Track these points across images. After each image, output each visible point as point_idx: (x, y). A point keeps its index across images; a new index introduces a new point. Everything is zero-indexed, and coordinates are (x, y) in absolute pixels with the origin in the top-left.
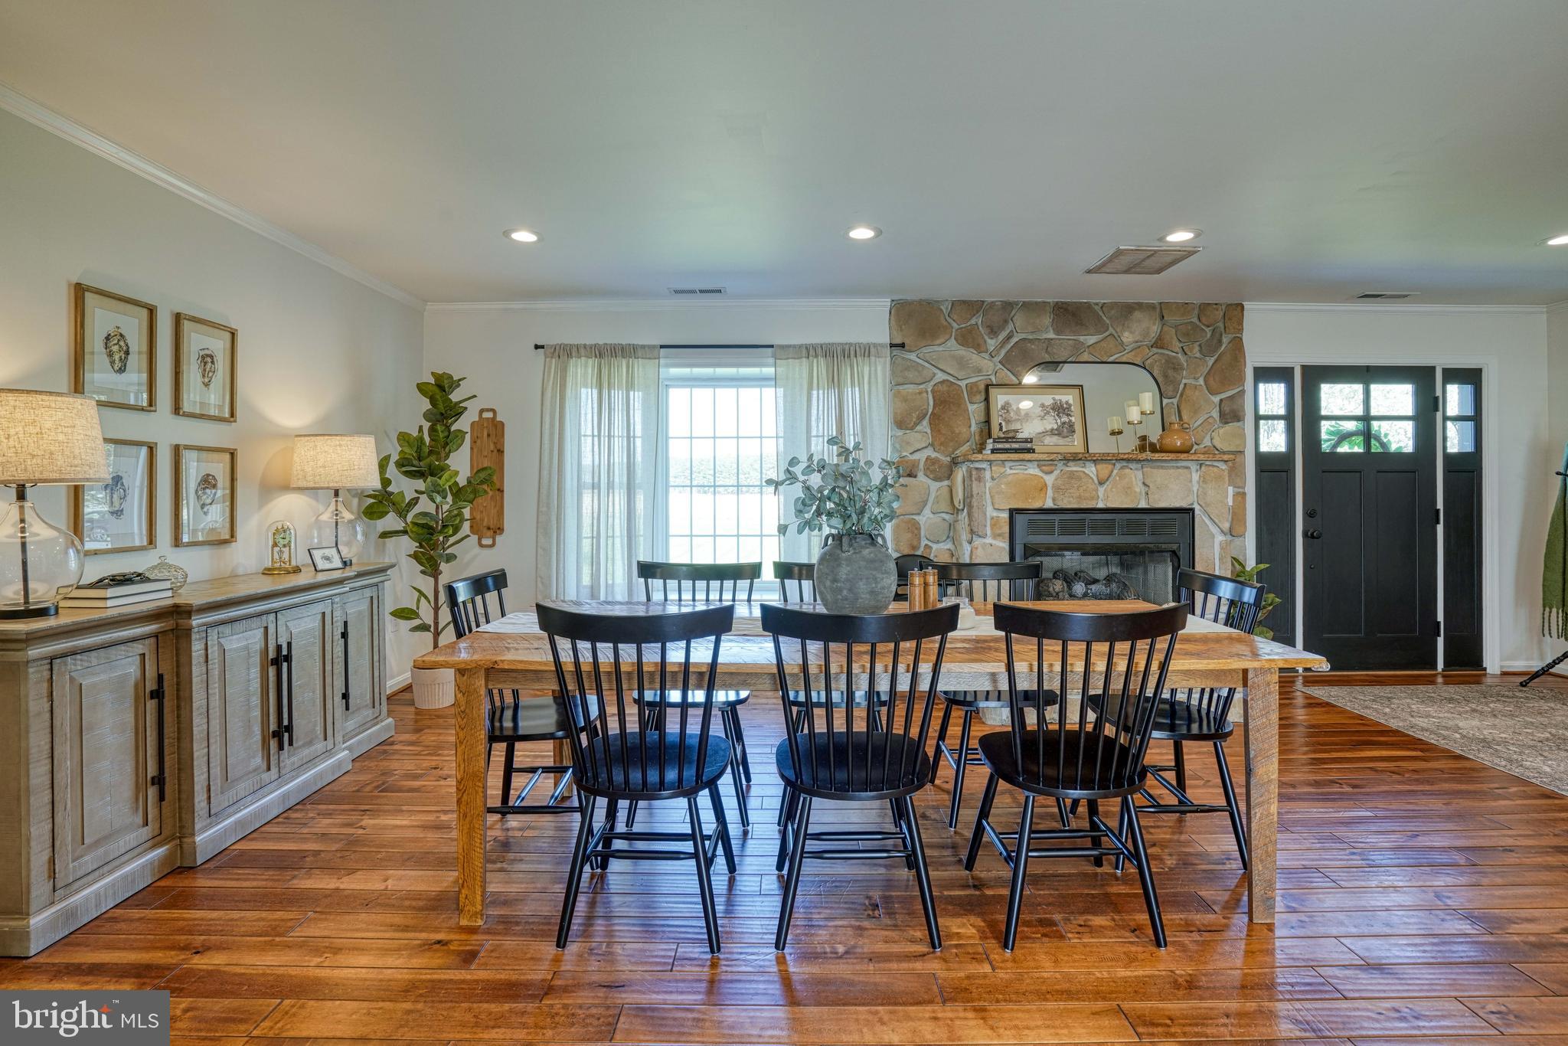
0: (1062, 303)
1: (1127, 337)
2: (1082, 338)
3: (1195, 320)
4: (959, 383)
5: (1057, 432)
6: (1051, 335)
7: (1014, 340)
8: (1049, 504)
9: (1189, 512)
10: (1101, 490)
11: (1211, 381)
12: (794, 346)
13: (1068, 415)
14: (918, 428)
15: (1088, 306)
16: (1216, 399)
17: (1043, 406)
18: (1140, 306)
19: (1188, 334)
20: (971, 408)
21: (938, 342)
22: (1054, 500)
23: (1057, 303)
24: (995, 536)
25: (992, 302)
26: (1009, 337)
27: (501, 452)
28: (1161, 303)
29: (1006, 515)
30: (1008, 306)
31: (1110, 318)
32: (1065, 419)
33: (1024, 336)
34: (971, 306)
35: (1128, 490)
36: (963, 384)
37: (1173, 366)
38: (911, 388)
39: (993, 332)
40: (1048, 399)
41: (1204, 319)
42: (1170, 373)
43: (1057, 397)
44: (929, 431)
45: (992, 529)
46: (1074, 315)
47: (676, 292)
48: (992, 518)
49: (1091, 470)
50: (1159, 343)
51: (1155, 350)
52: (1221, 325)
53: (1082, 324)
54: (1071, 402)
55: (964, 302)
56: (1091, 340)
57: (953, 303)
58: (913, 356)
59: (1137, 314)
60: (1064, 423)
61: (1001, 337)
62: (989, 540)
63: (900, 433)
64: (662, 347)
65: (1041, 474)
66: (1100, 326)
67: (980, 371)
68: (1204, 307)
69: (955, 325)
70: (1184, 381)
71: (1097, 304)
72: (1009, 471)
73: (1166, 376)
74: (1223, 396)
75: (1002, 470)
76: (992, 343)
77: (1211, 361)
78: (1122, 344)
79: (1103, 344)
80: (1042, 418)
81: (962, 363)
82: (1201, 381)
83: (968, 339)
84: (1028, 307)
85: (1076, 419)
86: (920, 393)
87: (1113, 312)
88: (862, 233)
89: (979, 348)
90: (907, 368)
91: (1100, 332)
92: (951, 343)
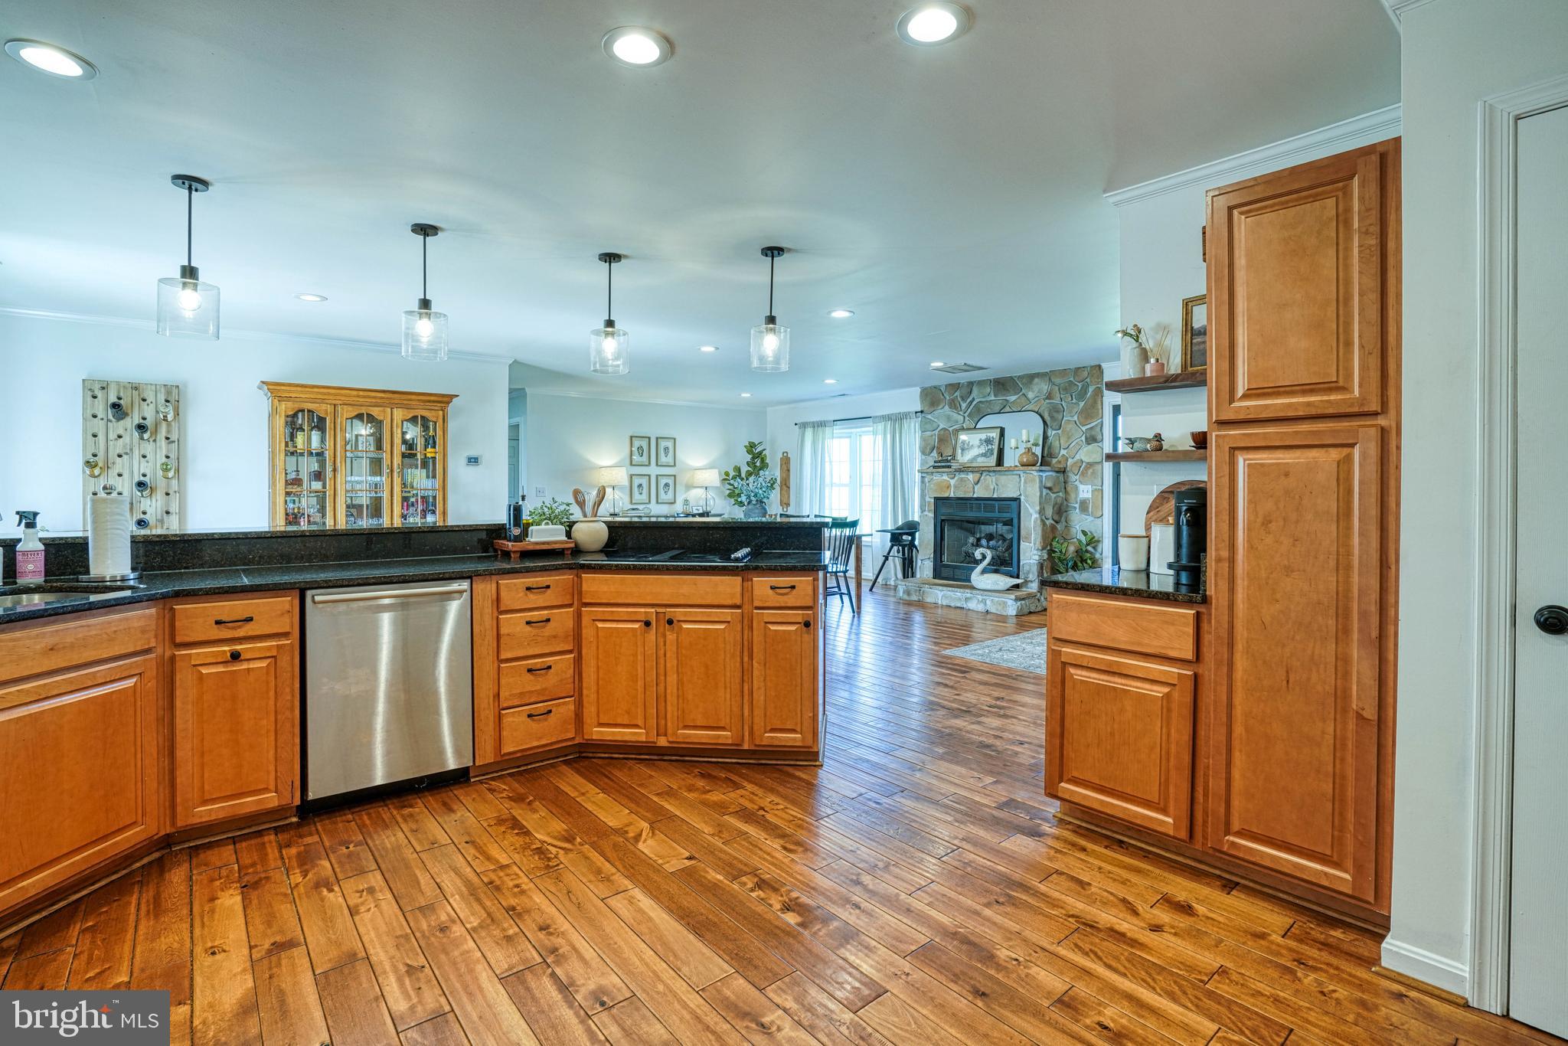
0: (998, 378)
1: (1030, 395)
2: (1007, 398)
3: (1071, 379)
5: (984, 455)
6: (993, 398)
7: (974, 403)
8: (952, 495)
9: (1017, 500)
10: (976, 487)
11: (1083, 417)
12: (879, 418)
14: (931, 454)
15: (1011, 378)
16: (1084, 429)
17: (981, 440)
18: (1038, 375)
19: (1067, 388)
20: (953, 442)
21: (941, 408)
22: (954, 493)
23: (996, 379)
24: (929, 511)
25: (964, 383)
26: (971, 402)
27: (789, 470)
28: (1052, 371)
29: (934, 501)
30: (971, 384)
31: (1022, 384)
32: (990, 447)
33: (979, 400)
34: (955, 387)
35: (987, 488)
36: (949, 430)
37: (1055, 410)
38: (928, 433)
39: (964, 399)
40: (983, 436)
42: (1055, 415)
43: (988, 435)
45: (927, 507)
46: (1003, 385)
48: (928, 502)
49: (971, 476)
50: (1049, 397)
51: (1047, 401)
52: (1087, 380)
53: (1008, 390)
54: (995, 437)
55: (951, 385)
56: (1013, 398)
57: (946, 386)
58: (929, 416)
59: (1036, 380)
60: (989, 449)
61: (968, 402)
62: (926, 513)
63: (924, 457)
64: (835, 421)
65: (948, 479)
66: (1017, 390)
67: (955, 423)
68: (1078, 370)
69: (948, 398)
70: (1064, 419)
71: (1016, 376)
73: (1052, 417)
74: (1089, 426)
75: (932, 478)
77: (1082, 404)
78: (1028, 399)
79: (1018, 401)
80: (979, 447)
81: (949, 418)
82: (1076, 418)
83: (953, 405)
84: (981, 383)
86: (932, 436)
87: (1024, 380)
89: (958, 409)
90: (926, 423)
91: (1015, 394)
92: (947, 407)
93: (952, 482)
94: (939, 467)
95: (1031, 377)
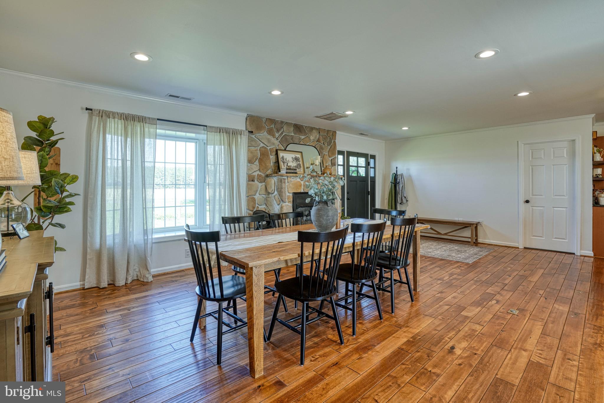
0: (297, 124)
1: (312, 138)
2: (300, 136)
3: (326, 135)
4: (267, 148)
6: (293, 134)
7: (283, 135)
8: (302, 191)
11: (330, 154)
12: (215, 127)
13: (299, 161)
14: (255, 163)
15: (302, 126)
16: (330, 159)
17: (292, 158)
18: (314, 128)
19: (325, 139)
20: (271, 157)
21: (261, 132)
22: (303, 189)
23: (295, 124)
24: (289, 202)
25: (278, 120)
26: (282, 133)
27: (58, 165)
28: (319, 128)
29: (291, 195)
30: (282, 122)
31: (307, 131)
32: (298, 163)
33: (285, 133)
34: (271, 121)
36: (269, 148)
37: (322, 148)
38: (253, 148)
39: (278, 131)
40: (294, 156)
41: (328, 135)
42: (321, 150)
43: (296, 155)
44: (258, 165)
45: (288, 199)
46: (299, 128)
47: (170, 96)
48: (288, 196)
50: (318, 141)
51: (317, 143)
52: (331, 137)
53: (301, 132)
54: (299, 157)
55: (270, 119)
56: (303, 137)
57: (267, 119)
58: (254, 137)
59: (315, 131)
60: (298, 164)
61: (280, 132)
62: (287, 204)
63: (249, 165)
64: (158, 119)
65: (300, 181)
66: (305, 134)
67: (274, 144)
68: (328, 131)
69: (267, 127)
70: (324, 153)
71: (304, 126)
72: (292, 180)
73: (321, 153)
74: (332, 158)
75: (291, 179)
76: (277, 135)
77: (329, 147)
78: (310, 140)
79: (306, 139)
80: (293, 162)
81: (269, 141)
82: (327, 153)
83: (270, 132)
84: (287, 124)
85: (301, 163)
86: (256, 150)
87: (308, 129)
88: (276, 93)
89: (274, 136)
90: (252, 141)
91: (305, 135)
92: (265, 133)
93: (302, 182)
94: (290, 173)
95: (312, 129)
